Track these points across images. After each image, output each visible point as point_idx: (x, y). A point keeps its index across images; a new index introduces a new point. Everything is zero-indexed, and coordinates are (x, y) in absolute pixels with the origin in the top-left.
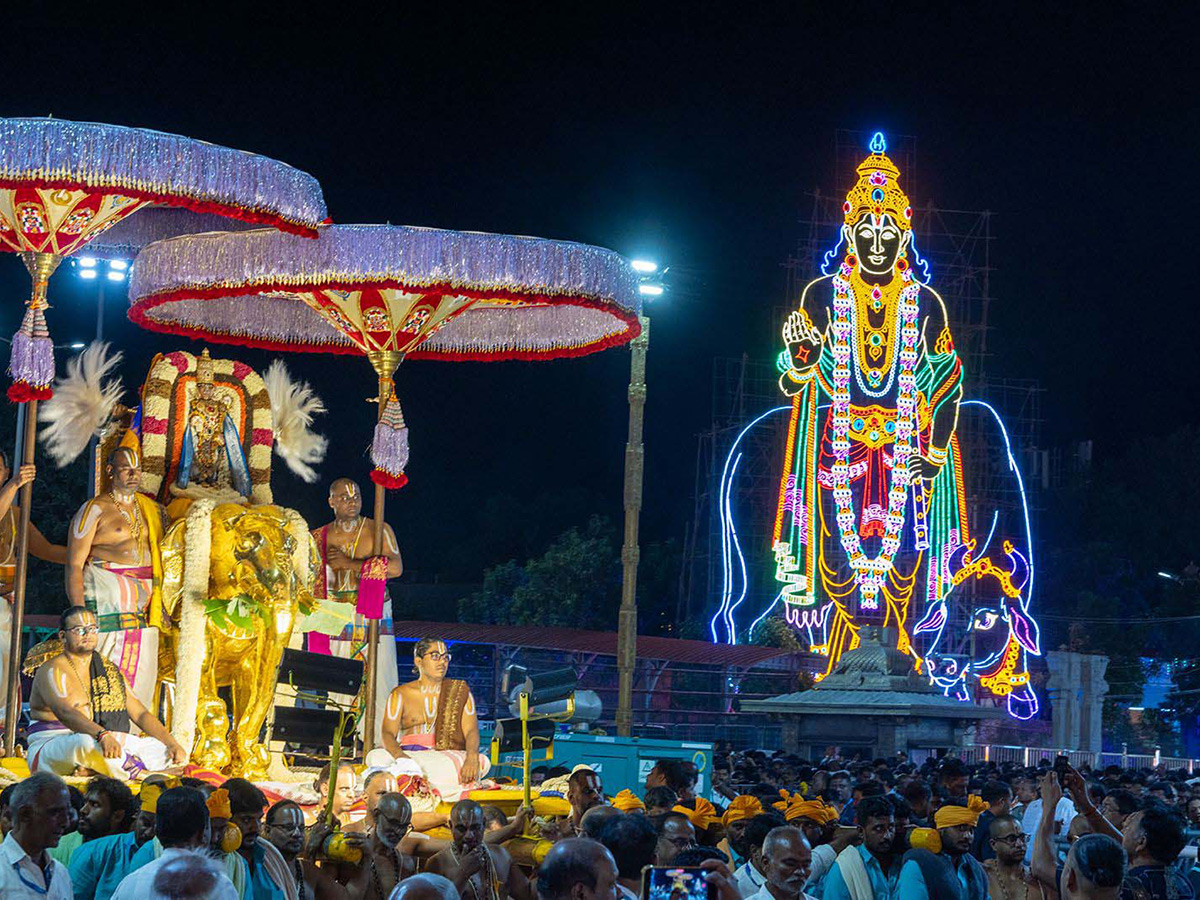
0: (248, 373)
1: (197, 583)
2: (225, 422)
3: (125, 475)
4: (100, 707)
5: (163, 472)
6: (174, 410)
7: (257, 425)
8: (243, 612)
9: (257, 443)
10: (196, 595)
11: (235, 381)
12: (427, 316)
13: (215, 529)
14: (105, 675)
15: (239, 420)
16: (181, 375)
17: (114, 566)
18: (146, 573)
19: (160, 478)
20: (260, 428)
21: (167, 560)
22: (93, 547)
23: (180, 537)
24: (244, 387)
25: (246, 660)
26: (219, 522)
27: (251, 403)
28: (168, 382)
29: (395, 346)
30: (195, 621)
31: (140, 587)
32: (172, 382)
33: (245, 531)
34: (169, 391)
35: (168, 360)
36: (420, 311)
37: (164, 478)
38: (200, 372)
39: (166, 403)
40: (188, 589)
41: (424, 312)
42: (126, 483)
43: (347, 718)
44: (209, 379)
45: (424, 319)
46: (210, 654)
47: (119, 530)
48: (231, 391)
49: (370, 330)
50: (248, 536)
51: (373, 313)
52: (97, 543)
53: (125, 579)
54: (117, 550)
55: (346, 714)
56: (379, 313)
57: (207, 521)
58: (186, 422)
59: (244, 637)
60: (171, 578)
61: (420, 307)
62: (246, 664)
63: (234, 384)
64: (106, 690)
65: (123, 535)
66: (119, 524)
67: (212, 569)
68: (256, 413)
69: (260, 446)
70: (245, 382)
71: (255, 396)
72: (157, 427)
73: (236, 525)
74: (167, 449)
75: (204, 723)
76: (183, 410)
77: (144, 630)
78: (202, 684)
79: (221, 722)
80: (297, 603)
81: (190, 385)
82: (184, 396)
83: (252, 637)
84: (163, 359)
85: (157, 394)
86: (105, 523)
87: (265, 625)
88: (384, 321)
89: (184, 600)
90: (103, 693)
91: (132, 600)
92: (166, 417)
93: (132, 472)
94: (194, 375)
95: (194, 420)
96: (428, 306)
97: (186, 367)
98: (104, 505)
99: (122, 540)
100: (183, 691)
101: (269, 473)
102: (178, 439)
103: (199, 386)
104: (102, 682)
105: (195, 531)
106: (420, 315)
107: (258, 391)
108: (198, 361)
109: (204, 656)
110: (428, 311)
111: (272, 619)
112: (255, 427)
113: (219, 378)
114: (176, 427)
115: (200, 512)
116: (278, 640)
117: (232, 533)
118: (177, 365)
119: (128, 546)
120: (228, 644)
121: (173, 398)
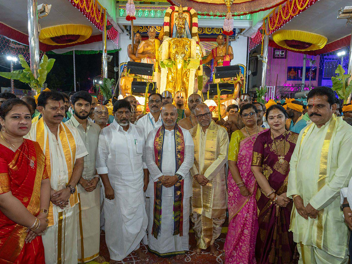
0: (191, 9)
2: (185, 22)
5: (169, 36)
6: (171, 20)
7: (193, 22)
9: (193, 27)
11: (188, 11)
16: (173, 11)
20: (194, 22)
24: (190, 13)
27: (191, 17)
31: (152, 61)
32: (170, 13)
34: (169, 15)
35: (169, 8)
39: (168, 18)
44: (181, 12)
47: (148, 47)
53: (148, 59)
58: (174, 22)
63: (187, 12)
68: (193, 19)
69: (195, 27)
70: (190, 11)
71: (193, 15)
72: (167, 24)
74: (170, 29)
85: (166, 16)
92: (169, 21)
95: (176, 22)
97: (175, 9)
99: (149, 50)
101: (197, 33)
107: (194, 13)
113: (184, 11)
114: (171, 24)
118: (172, 9)
121: (170, 17)
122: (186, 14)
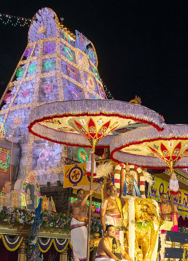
0: (138, 168)
1: (132, 218)
2: (133, 180)
3: (113, 192)
4: (114, 252)
5: (120, 192)
6: (121, 177)
8: (146, 225)
9: (141, 185)
10: (132, 221)
12: (178, 151)
13: (135, 205)
14: (116, 244)
15: (137, 179)
16: (122, 168)
17: (111, 215)
18: (119, 216)
19: (119, 194)
20: (142, 181)
21: (124, 213)
22: (106, 210)
23: (127, 207)
24: (137, 171)
25: (144, 239)
26: (136, 203)
27: (139, 175)
28: (119, 170)
29: (172, 160)
30: (132, 229)
31: (118, 220)
33: (144, 204)
34: (120, 172)
35: (119, 165)
36: (176, 150)
37: (120, 194)
38: (126, 168)
39: (119, 175)
40: (130, 220)
41: (177, 150)
42: (113, 194)
43: (186, 250)
44: (129, 169)
45: (177, 152)
46: (136, 237)
47: (112, 206)
48: (134, 172)
49: (165, 156)
50: (144, 205)
51: (165, 152)
52: (107, 209)
53: (115, 218)
54: (112, 211)
55: (185, 249)
56: (166, 152)
57: (133, 202)
58: (124, 180)
59: (144, 232)
60: (125, 217)
61: (176, 149)
62: (145, 240)
63: (135, 170)
64: (116, 247)
65: (114, 207)
66: (112, 204)
67: (135, 215)
68: (141, 177)
69: (142, 185)
70: (137, 170)
71: (140, 173)
72: (117, 181)
73: (141, 203)
74: (120, 187)
75: (137, 255)
76: (123, 177)
77: (120, 231)
78: (135, 245)
79: (141, 255)
80: (159, 222)
81: (125, 171)
82: (123, 173)
83: (146, 232)
84: (118, 165)
85: (117, 173)
86: (109, 204)
87: (151, 228)
88: (168, 154)
89: (129, 223)
90: (115, 248)
91: (117, 223)
92: (120, 179)
93: (115, 191)
94: (125, 169)
95: (126, 179)
96: (178, 149)
98: (108, 200)
99: (113, 208)
100: (130, 247)
101: (145, 192)
102: (123, 184)
103: (126, 171)
104: (115, 245)
105: (131, 205)
106: (176, 151)
107: (140, 172)
108: (126, 165)
109: (135, 238)
110: (178, 150)
111: (153, 226)
112: (140, 181)
114: (122, 181)
115: (132, 200)
116: (155, 232)
117: (140, 206)
118: (121, 166)
119: (114, 210)
120: (141, 234)
121: (121, 174)
122: (133, 172)
